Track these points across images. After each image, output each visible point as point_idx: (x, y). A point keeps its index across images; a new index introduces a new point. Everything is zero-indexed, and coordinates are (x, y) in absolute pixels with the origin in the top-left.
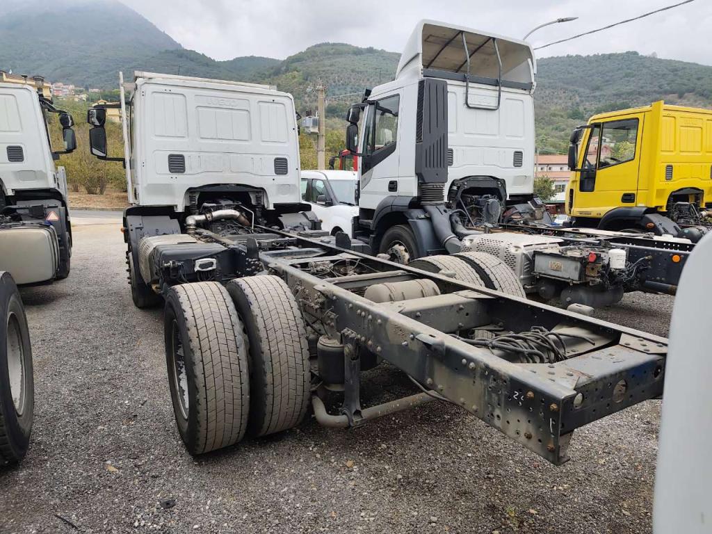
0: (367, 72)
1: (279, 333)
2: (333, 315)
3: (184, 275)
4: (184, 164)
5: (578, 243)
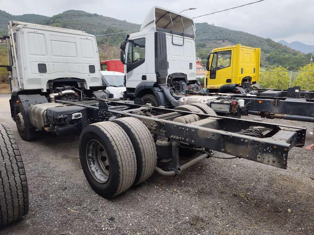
0: (94, 25)
1: (145, 140)
2: (164, 131)
3: (68, 121)
4: (46, 68)
5: (224, 98)
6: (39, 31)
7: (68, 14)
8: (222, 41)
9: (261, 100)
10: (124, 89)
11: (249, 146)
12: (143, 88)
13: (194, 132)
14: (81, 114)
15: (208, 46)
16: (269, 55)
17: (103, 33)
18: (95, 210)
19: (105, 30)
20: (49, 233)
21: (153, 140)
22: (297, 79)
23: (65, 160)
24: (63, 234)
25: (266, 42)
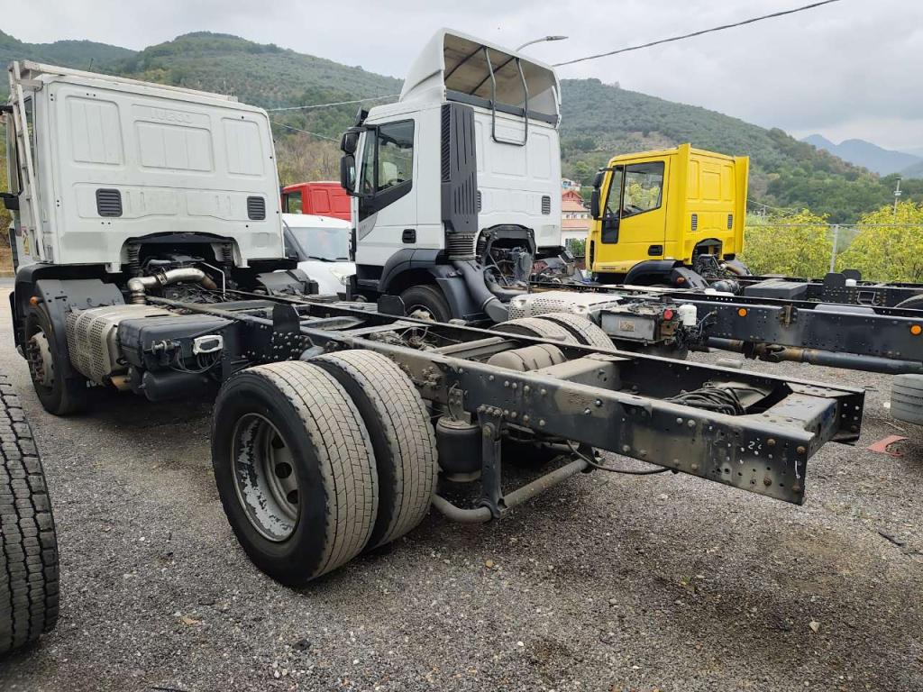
0: (269, 77)
1: (404, 417)
2: (459, 392)
3: (181, 360)
4: (120, 204)
5: (639, 301)
6: (100, 94)
7: (189, 44)
8: (641, 133)
9: (745, 308)
10: (351, 269)
11: (699, 439)
12: (406, 267)
13: (544, 396)
14: (219, 338)
15: (599, 148)
16: (777, 176)
17: (293, 102)
18: (255, 620)
19: (299, 94)
20: (118, 683)
22: (852, 248)
23: (171, 473)
24: (157, 686)
25: (769, 140)
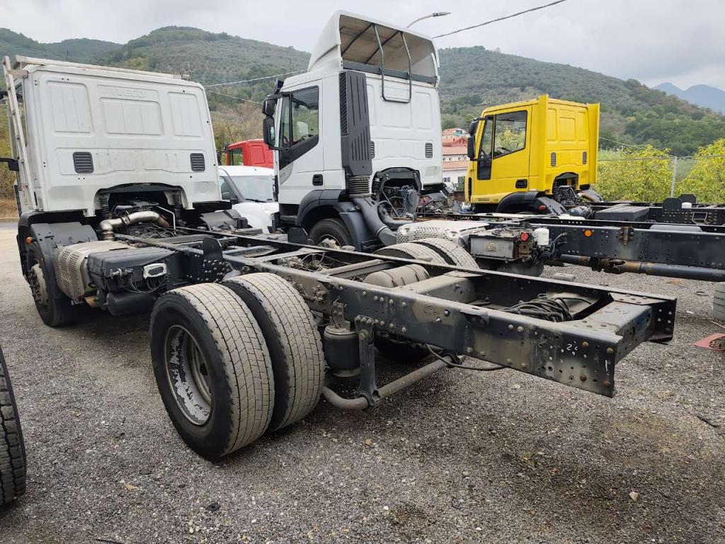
0: (222, 59)
2: (340, 305)
3: (134, 283)
4: (91, 163)
5: (502, 226)
6: (72, 79)
7: (161, 36)
8: (519, 88)
9: (591, 230)
10: (275, 208)
11: (527, 341)
12: (316, 204)
13: (405, 307)
14: (164, 265)
15: (485, 102)
16: (633, 119)
17: (241, 77)
18: (180, 486)
19: (246, 71)
20: (71, 536)
21: (314, 326)
22: (689, 176)
23: (130, 370)
24: (99, 538)
25: (625, 89)
